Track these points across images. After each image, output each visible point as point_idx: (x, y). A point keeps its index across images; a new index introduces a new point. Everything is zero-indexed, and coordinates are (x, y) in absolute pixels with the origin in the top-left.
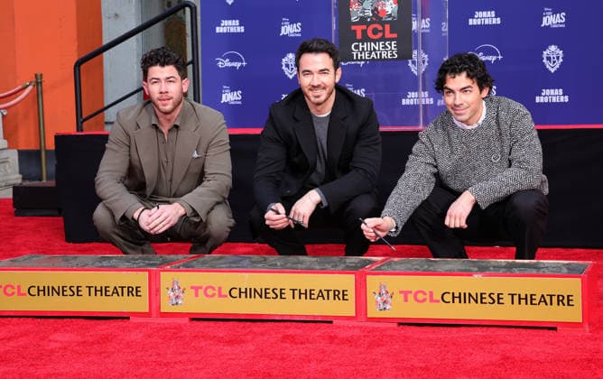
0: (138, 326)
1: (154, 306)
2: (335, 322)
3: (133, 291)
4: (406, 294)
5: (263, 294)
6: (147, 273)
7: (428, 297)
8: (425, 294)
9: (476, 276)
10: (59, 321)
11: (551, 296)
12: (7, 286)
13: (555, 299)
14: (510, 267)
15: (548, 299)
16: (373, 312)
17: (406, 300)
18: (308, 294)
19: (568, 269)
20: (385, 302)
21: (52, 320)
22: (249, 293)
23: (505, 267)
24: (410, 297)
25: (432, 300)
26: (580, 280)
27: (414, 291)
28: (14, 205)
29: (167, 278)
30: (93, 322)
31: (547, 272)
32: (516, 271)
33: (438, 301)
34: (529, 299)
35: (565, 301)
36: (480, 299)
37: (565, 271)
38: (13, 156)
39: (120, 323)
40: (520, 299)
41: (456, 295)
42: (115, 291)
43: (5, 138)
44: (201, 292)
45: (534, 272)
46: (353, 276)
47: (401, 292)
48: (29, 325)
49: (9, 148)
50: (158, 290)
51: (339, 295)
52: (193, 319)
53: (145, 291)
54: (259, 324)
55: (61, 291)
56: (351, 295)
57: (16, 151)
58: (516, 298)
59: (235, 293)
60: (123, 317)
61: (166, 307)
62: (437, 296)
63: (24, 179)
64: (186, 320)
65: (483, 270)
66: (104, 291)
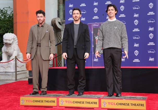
0: (55, 109)
1: (58, 104)
2: (95, 109)
3: (54, 102)
4: (109, 103)
5: (80, 103)
6: (56, 98)
7: (114, 104)
8: (113, 103)
9: (123, 100)
10: (39, 107)
11: (139, 104)
12: (29, 100)
13: (140, 105)
14: (130, 98)
15: (139, 105)
16: (102, 107)
17: (109, 104)
18: (89, 103)
19: (143, 98)
20: (105, 105)
21: (37, 107)
22: (77, 102)
23: (129, 98)
24: (110, 104)
25: (115, 105)
26: (145, 101)
27: (111, 102)
28: (28, 82)
29: (60, 99)
30: (46, 108)
31: (138, 99)
32: (132, 99)
33: (116, 105)
34: (135, 105)
35: (142, 105)
36: (124, 104)
37: (142, 99)
38: (28, 72)
39: (51, 108)
40: (133, 105)
41: (120, 103)
42: (50, 101)
43: (26, 68)
44: (67, 102)
45: (136, 99)
46: (98, 99)
47: (108, 103)
48: (33, 108)
49: (27, 70)
50: (59, 101)
51: (95, 103)
52: (65, 108)
53: (56, 102)
54: (79, 109)
55: (39, 101)
56: (98, 103)
57: (28, 71)
58: (132, 104)
59: (74, 102)
60: (52, 107)
61: (60, 105)
62: (116, 104)
63: (29, 76)
64: (64, 108)
65: (125, 98)
66: (48, 101)
